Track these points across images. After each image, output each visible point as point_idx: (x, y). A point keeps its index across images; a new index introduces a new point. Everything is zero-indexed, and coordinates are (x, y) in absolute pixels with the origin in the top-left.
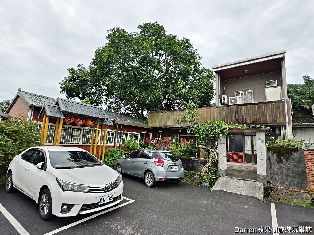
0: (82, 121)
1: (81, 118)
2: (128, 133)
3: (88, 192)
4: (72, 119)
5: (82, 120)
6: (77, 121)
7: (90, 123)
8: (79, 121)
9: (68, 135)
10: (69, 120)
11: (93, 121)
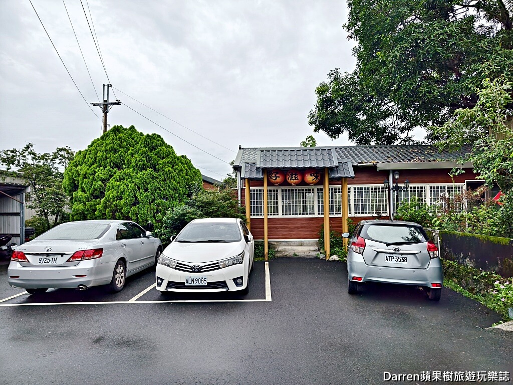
0: (294, 178)
1: (292, 173)
2: (428, 186)
3: (175, 268)
4: (279, 177)
5: (294, 176)
6: (288, 179)
7: (310, 178)
8: (290, 178)
9: (296, 202)
10: (275, 180)
11: (315, 175)
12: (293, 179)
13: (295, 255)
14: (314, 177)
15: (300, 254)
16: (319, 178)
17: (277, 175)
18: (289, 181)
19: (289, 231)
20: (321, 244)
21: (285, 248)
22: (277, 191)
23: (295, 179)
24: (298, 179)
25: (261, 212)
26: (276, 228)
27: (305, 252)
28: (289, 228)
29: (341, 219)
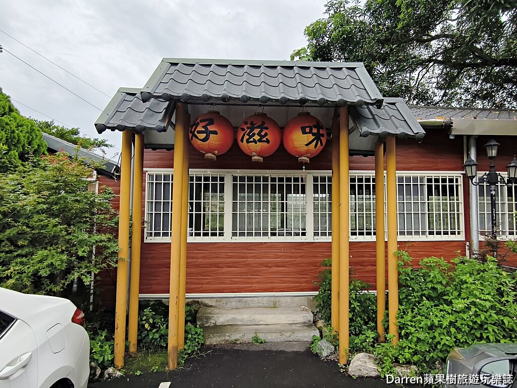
0: (257, 138)
1: (252, 123)
4: (215, 133)
5: (256, 131)
6: (242, 140)
7: (300, 139)
8: (246, 137)
10: (204, 140)
11: (315, 131)
12: (255, 141)
13: (256, 340)
14: (311, 137)
15: (270, 338)
16: (324, 140)
17: (211, 128)
18: (244, 145)
19: (247, 273)
20: (323, 308)
21: (234, 319)
22: (222, 179)
23: (260, 141)
24: (268, 141)
25: (165, 227)
26: (216, 265)
27: (281, 332)
28: (248, 265)
29: (373, 245)
